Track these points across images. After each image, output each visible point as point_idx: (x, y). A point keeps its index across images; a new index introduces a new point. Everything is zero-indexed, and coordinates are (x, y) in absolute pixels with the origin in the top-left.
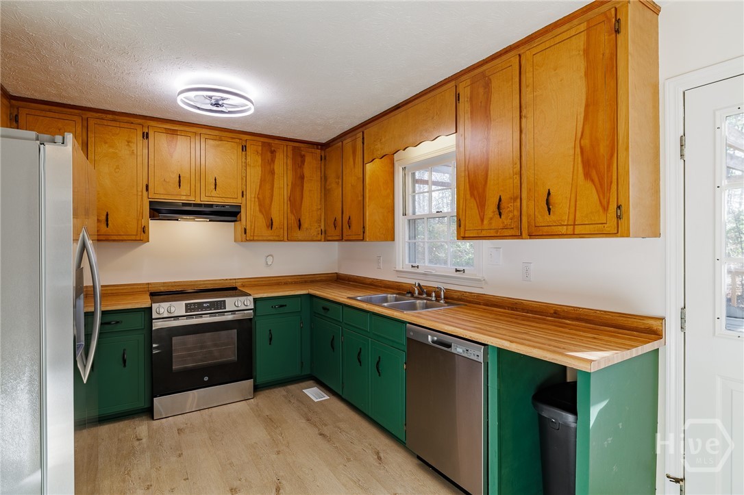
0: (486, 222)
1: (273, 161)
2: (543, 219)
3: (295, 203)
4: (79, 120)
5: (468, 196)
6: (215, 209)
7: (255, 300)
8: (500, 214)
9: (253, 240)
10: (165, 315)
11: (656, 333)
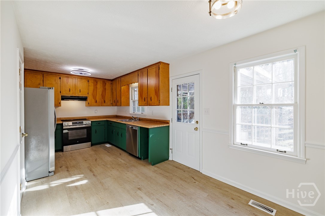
0: (143, 102)
1: (97, 84)
2: (150, 102)
3: (103, 96)
4: (41, 74)
6: (80, 98)
7: (91, 122)
9: (91, 106)
10: (67, 125)
11: (168, 123)
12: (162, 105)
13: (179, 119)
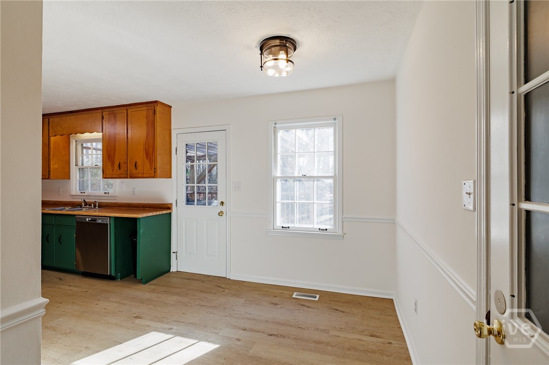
0: (114, 171)
2: (134, 171)
5: (107, 160)
8: (120, 169)
11: (169, 208)
12: (160, 178)
13: (189, 200)
